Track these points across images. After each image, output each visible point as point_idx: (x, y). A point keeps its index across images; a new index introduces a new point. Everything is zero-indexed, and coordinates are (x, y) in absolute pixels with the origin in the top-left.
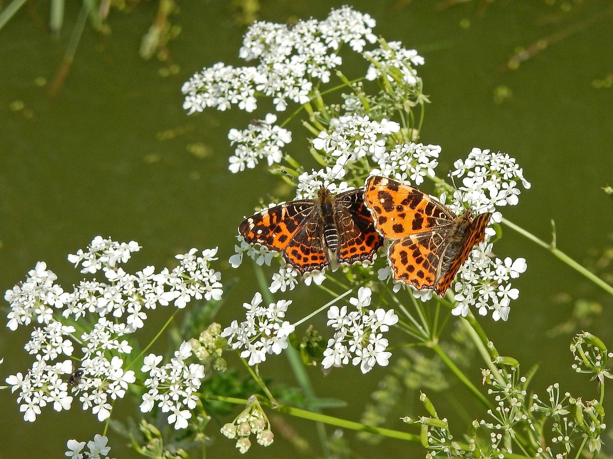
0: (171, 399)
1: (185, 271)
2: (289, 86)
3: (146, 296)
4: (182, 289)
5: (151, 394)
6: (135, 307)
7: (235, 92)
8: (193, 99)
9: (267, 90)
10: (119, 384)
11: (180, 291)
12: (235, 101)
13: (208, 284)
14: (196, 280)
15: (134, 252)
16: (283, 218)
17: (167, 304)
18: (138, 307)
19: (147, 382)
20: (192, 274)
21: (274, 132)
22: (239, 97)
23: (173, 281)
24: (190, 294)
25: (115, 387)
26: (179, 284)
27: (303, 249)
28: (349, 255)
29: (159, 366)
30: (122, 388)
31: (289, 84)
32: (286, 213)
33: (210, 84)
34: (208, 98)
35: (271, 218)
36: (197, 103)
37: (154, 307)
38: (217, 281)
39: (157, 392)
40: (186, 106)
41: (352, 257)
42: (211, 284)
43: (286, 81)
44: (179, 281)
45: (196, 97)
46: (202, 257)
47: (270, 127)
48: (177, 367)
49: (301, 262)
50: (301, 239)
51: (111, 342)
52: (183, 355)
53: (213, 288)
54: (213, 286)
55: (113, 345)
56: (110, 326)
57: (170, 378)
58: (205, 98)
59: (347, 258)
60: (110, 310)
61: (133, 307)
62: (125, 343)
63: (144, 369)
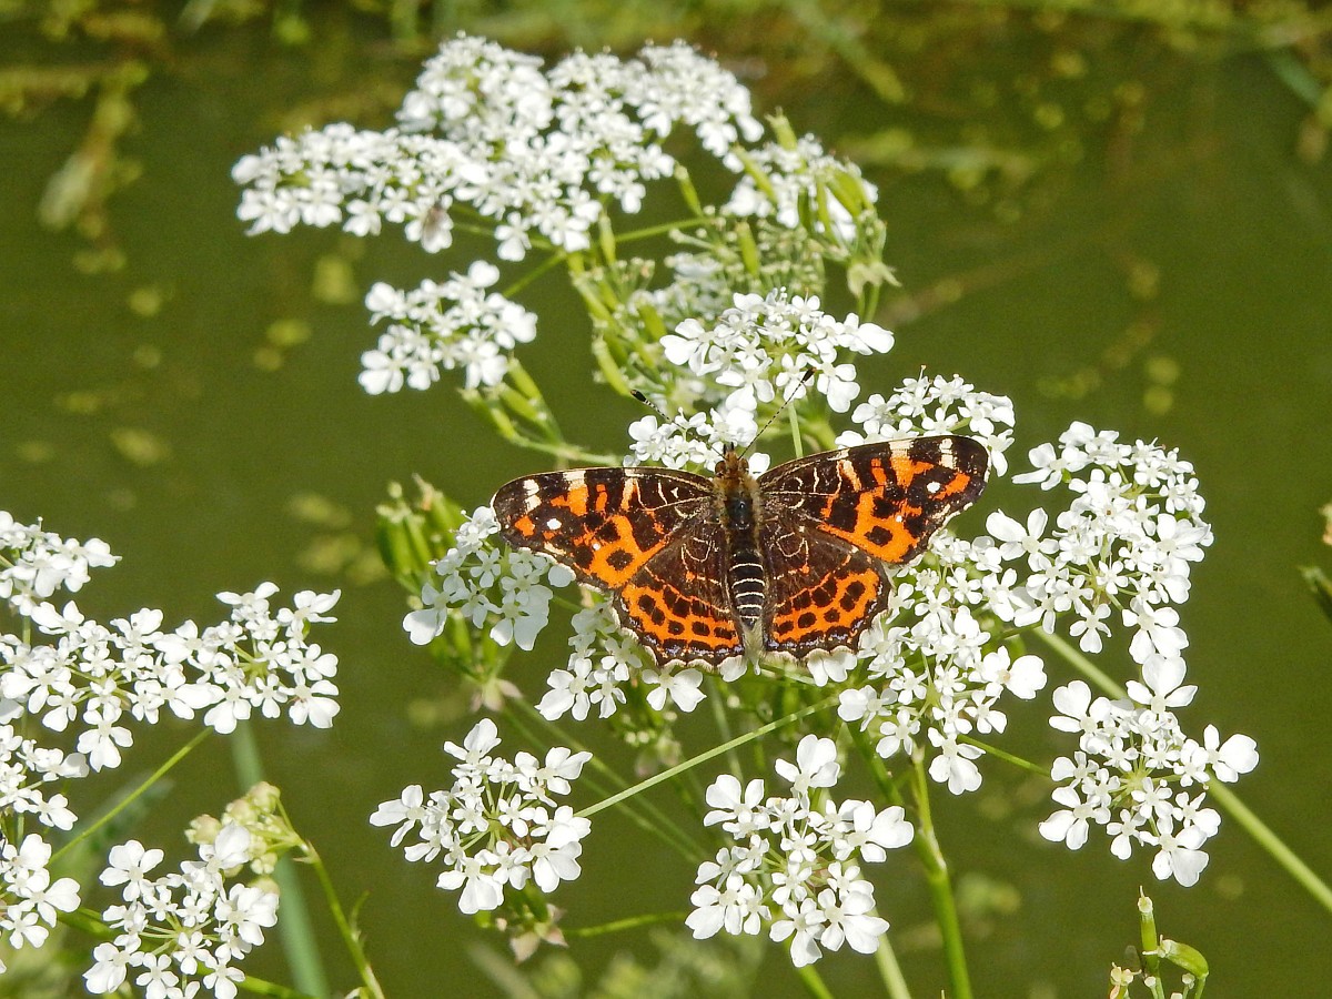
0: (175, 968)
1: (245, 638)
2: (544, 201)
3: (139, 687)
4: (231, 684)
5: (121, 948)
6: (105, 708)
7: (402, 193)
8: (268, 197)
9: (485, 202)
10: (35, 908)
11: (225, 687)
12: (396, 216)
13: (300, 681)
14: (273, 665)
15: (101, 568)
16: (625, 505)
17: (190, 716)
18: (113, 713)
19: (112, 913)
20: (263, 647)
21: (492, 309)
22: (411, 209)
23: (206, 660)
24: (248, 700)
25: (24, 915)
26: (225, 670)
27: (669, 598)
28: (797, 633)
29: (152, 876)
30: (41, 922)
31: (545, 195)
32: (634, 495)
33: (319, 168)
34: (309, 202)
35: (593, 496)
36: (277, 211)
37: (153, 719)
38: (324, 678)
39: (138, 943)
40: (246, 211)
41: (805, 638)
42: (309, 683)
43: (539, 187)
44: (225, 660)
45: (276, 196)
46: (294, 609)
47: (483, 293)
48: (201, 886)
49: (663, 632)
50: (668, 570)
51: (25, 792)
52: (223, 856)
53: (314, 695)
54: (316, 688)
55: (30, 802)
56: (25, 751)
57: (181, 913)
58: (299, 200)
59: (790, 640)
60: (34, 708)
61: (100, 710)
62: (59, 801)
63: (109, 878)
